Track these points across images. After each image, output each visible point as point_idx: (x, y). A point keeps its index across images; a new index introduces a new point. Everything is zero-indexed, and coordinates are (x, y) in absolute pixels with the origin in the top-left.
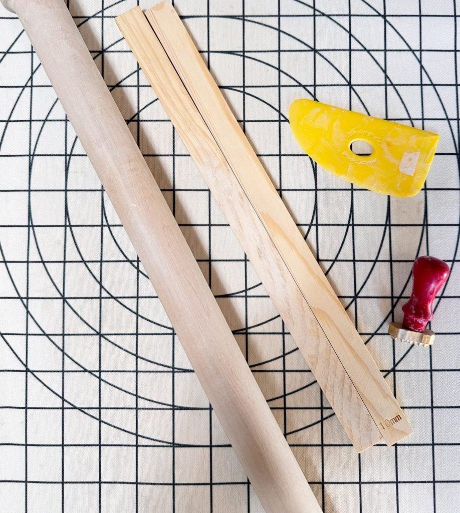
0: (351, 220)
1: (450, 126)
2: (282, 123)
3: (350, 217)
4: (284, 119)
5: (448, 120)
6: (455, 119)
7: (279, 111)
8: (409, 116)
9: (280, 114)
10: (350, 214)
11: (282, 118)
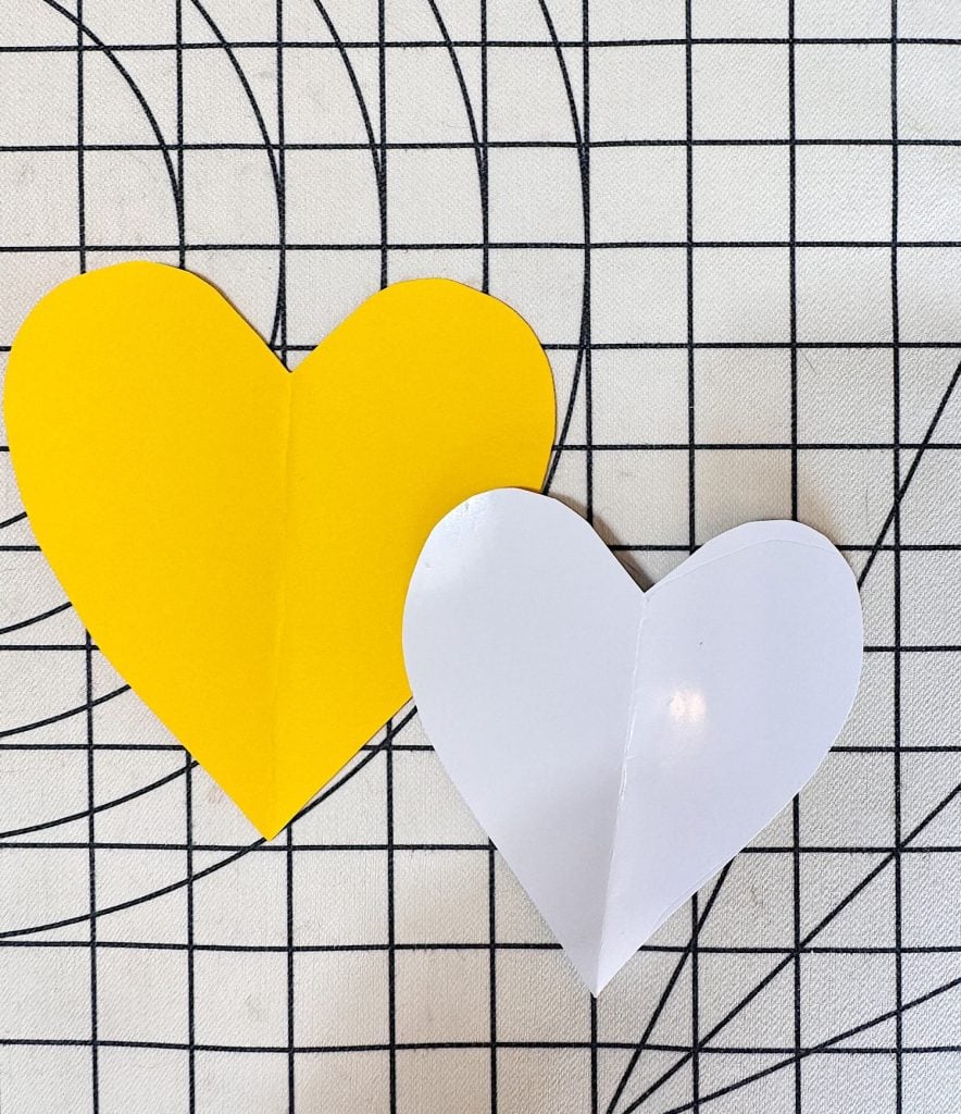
0: (279, 333)
1: (562, 65)
2: (86, 54)
3: (276, 326)
4: (93, 43)
5: (557, 45)
6: (576, 44)
7: (78, 21)
8: (446, 36)
9: (82, 29)
10: (277, 319)
11: (87, 41)
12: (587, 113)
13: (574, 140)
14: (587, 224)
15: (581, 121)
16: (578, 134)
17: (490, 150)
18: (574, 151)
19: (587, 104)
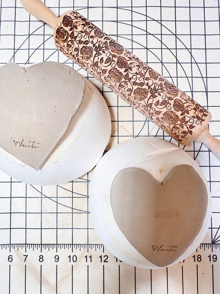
1: (203, 80)
5: (202, 77)
6: (205, 77)
8: (187, 76)
12: (207, 87)
13: (205, 91)
14: (208, 103)
15: (206, 88)
16: (206, 90)
17: (193, 92)
18: (205, 93)
19: (207, 86)
